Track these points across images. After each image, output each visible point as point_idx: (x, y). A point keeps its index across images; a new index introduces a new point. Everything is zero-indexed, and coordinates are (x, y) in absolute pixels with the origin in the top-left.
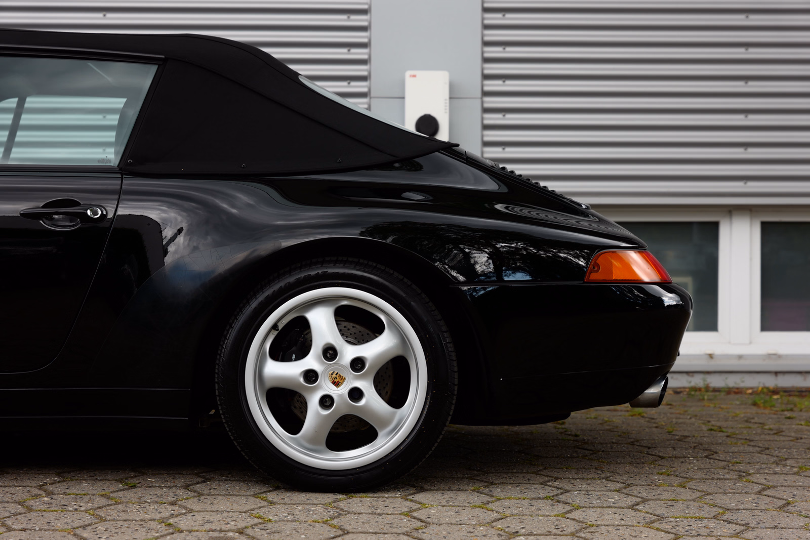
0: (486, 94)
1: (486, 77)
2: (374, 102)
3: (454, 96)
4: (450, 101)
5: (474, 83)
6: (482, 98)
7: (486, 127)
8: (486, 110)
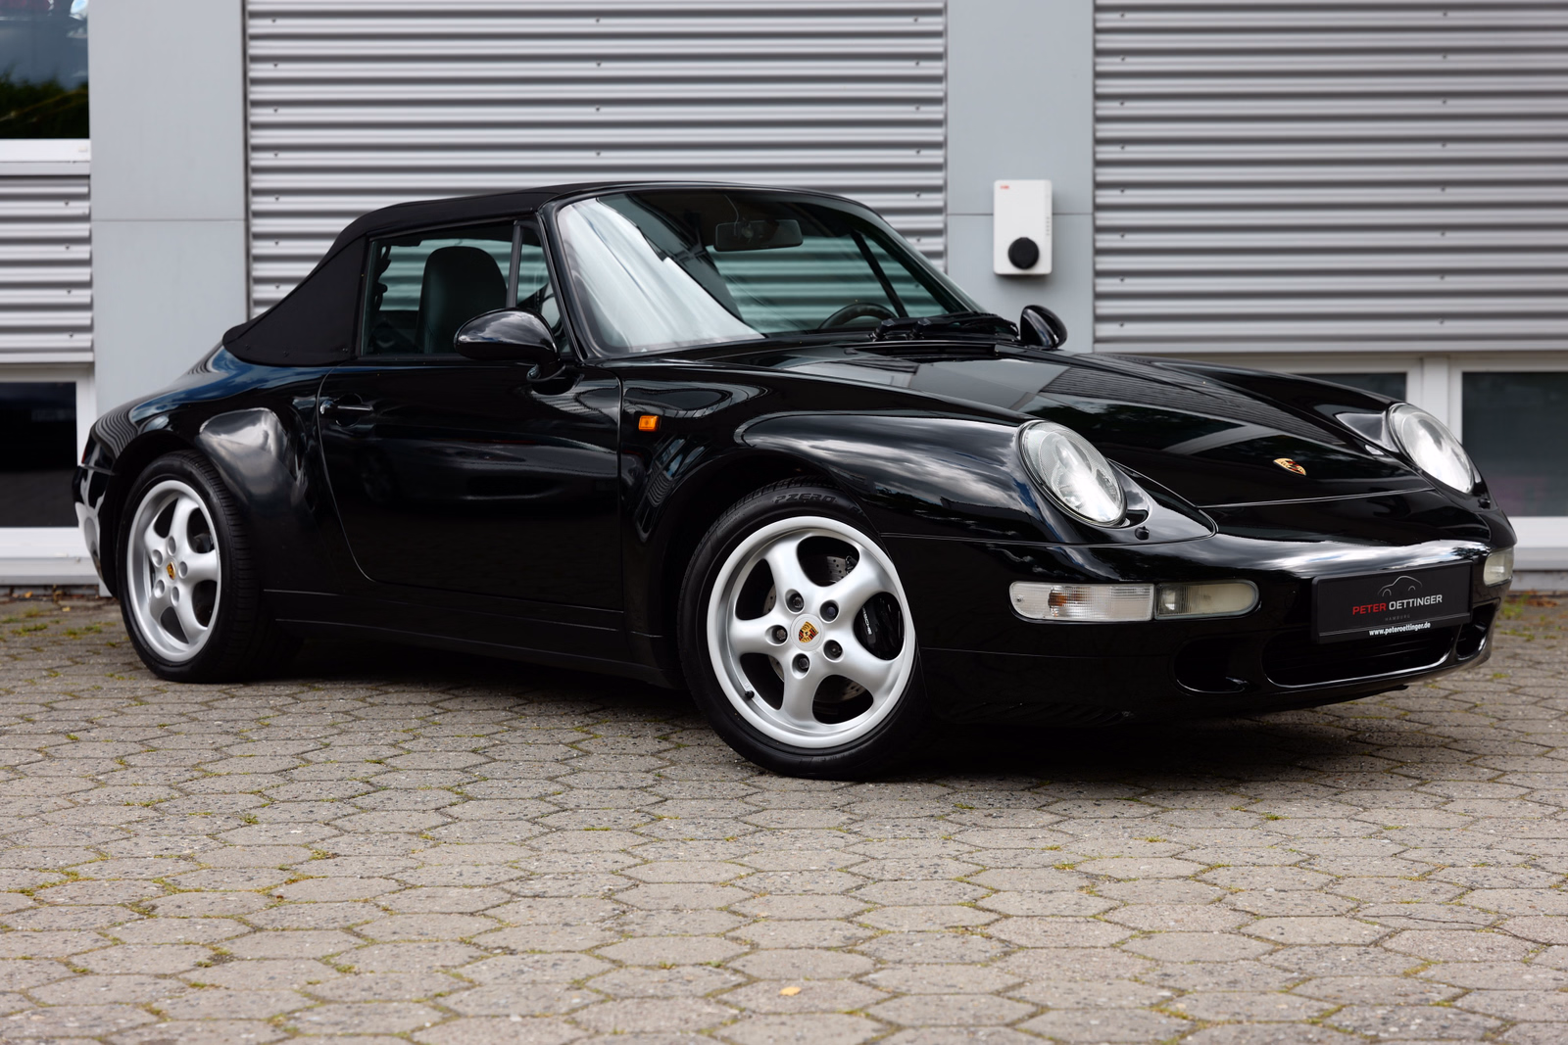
0: (1098, 207)
1: (1099, 186)
2: (951, 220)
3: (1058, 212)
4: (1053, 219)
5: (1084, 193)
6: (1093, 214)
7: (1099, 252)
8: (1098, 230)
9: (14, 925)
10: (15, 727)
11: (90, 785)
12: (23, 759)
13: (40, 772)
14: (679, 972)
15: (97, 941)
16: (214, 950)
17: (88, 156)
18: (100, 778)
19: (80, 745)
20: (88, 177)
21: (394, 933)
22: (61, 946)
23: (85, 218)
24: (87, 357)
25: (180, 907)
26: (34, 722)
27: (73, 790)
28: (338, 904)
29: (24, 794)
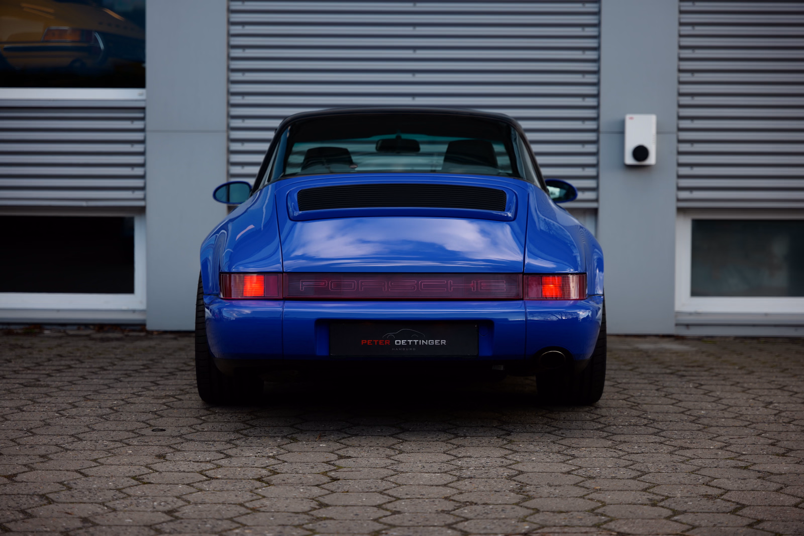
0: (680, 130)
1: (680, 118)
2: (602, 137)
3: (659, 132)
4: (657, 135)
6: (677, 133)
7: (680, 153)
8: (680, 141)
9: (203, 488)
10: (144, 393)
11: (200, 422)
12: (158, 408)
13: (170, 415)
14: (572, 514)
15: (252, 496)
16: (317, 501)
17: (143, 97)
18: (203, 418)
19: (184, 401)
20: (143, 109)
21: (407, 494)
22: (236, 498)
23: (143, 130)
24: (141, 203)
25: (284, 480)
26: (153, 391)
27: (192, 423)
28: (368, 480)
29: (167, 425)
